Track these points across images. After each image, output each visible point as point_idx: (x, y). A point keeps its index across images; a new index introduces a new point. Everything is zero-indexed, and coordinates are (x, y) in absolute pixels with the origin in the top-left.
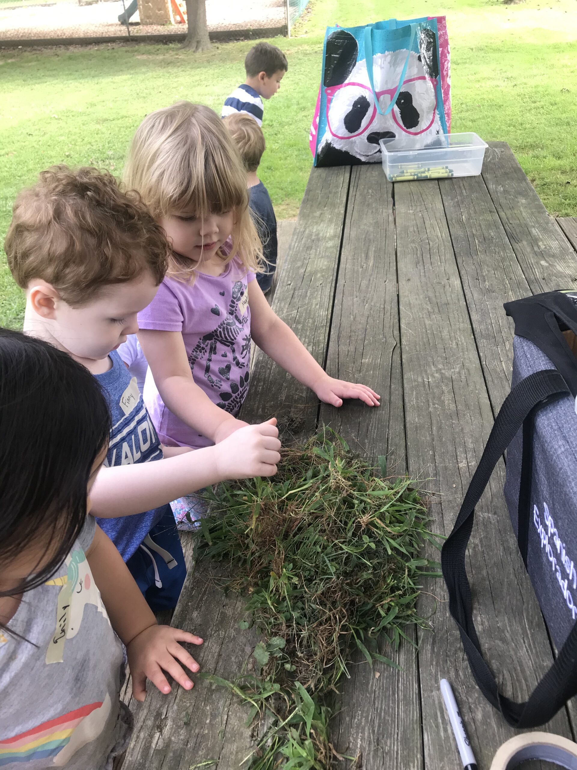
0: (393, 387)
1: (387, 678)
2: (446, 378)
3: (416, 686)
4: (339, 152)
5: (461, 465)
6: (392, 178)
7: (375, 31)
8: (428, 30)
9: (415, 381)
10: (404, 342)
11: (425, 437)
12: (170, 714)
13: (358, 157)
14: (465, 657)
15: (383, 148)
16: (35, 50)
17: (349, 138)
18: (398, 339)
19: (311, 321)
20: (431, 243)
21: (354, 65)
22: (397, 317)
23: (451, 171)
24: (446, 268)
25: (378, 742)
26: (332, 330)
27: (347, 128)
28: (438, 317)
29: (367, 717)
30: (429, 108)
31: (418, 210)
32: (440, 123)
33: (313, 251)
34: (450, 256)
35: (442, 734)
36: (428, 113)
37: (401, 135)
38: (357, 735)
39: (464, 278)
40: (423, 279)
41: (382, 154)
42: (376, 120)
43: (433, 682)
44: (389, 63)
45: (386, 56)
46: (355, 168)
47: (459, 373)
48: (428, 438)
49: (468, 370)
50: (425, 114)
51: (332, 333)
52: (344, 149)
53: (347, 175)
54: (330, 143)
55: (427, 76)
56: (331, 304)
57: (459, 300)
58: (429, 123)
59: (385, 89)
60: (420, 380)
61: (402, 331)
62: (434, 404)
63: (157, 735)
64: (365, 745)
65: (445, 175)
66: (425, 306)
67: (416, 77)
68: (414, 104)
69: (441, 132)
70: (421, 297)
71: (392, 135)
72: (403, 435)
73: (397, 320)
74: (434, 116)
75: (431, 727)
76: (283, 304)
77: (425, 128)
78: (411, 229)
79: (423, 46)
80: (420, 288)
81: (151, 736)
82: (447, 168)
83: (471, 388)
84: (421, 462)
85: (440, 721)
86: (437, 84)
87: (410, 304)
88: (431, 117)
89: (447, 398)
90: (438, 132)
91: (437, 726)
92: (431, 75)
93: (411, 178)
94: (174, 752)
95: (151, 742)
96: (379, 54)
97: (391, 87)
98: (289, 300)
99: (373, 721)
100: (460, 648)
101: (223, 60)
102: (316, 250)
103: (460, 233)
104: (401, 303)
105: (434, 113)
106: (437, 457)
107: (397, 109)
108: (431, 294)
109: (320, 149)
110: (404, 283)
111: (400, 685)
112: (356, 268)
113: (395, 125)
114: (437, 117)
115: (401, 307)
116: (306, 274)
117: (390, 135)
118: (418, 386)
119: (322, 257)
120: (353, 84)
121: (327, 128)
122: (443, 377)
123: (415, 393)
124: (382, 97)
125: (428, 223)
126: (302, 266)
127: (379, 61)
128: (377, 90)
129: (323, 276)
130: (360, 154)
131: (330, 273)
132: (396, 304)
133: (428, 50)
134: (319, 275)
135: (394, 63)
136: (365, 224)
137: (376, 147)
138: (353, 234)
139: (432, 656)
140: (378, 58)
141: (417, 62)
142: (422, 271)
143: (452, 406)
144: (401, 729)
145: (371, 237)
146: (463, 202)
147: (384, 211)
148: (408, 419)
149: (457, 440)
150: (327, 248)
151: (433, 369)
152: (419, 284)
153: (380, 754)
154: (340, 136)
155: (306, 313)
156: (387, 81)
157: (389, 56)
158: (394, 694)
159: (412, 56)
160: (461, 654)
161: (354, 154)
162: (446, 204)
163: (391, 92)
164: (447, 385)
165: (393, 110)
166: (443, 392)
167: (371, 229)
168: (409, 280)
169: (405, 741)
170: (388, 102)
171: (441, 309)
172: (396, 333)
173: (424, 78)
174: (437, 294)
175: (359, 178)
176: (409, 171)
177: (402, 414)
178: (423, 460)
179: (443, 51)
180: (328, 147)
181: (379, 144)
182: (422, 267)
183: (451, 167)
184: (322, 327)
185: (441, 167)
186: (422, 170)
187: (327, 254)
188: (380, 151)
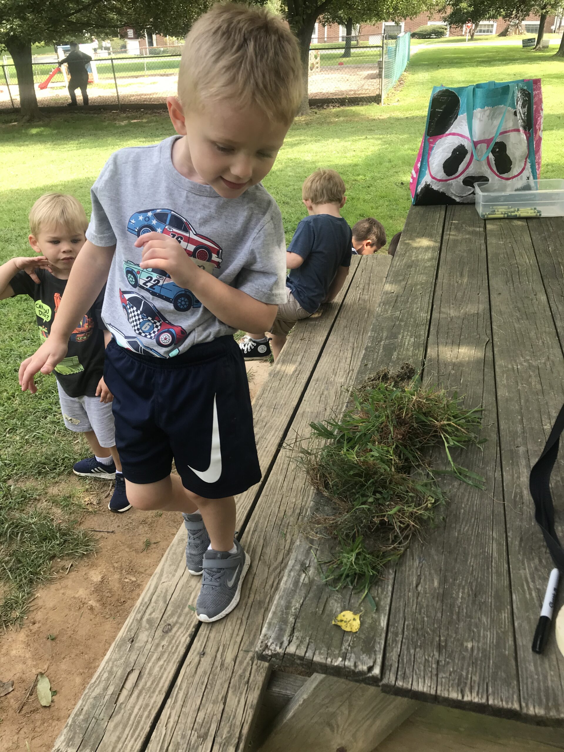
0: (486, 370)
1: (482, 559)
2: (533, 366)
3: (506, 566)
4: (437, 192)
5: (545, 427)
6: (483, 216)
7: (477, 89)
8: (524, 90)
9: (505, 367)
10: (495, 339)
11: (515, 407)
12: (312, 564)
13: (453, 197)
14: (548, 551)
15: (478, 190)
16: (156, 113)
17: (446, 180)
18: (490, 336)
19: (412, 320)
20: (520, 267)
21: (456, 118)
22: (489, 320)
23: (539, 212)
24: (534, 287)
25: (476, 596)
26: (431, 327)
27: (445, 172)
28: (527, 322)
29: (466, 581)
30: (521, 157)
31: (508, 241)
32: (530, 170)
33: (413, 269)
34: (536, 277)
35: (528, 596)
36: (520, 161)
37: (494, 179)
38: (459, 590)
39: (550, 295)
40: (513, 294)
41: (476, 196)
42: (472, 165)
43: (521, 564)
44: (488, 116)
45: (485, 111)
46: (450, 207)
47: (545, 363)
48: (517, 407)
49: (553, 362)
50: (517, 162)
51: (431, 329)
52: (441, 190)
53: (443, 213)
54: (429, 185)
55: (521, 129)
56: (430, 308)
57: (545, 311)
58: (521, 170)
59: (482, 139)
60: (510, 366)
61: (494, 331)
62: (522, 384)
63: (303, 575)
64: (465, 596)
65: (534, 215)
66: (514, 313)
67: (511, 129)
68: (508, 152)
69: (531, 178)
70: (511, 307)
71: (486, 179)
72: (495, 404)
73: (489, 323)
74: (525, 164)
75: (518, 591)
76: (387, 307)
77: (516, 174)
78: (502, 256)
79: (519, 103)
80: (509, 300)
81: (300, 576)
82: (535, 209)
83: (555, 375)
84: (511, 423)
85: (526, 588)
86: (530, 136)
87: (501, 311)
88: (523, 165)
89: (534, 381)
90: (528, 178)
91: (524, 591)
92: (525, 128)
93: (502, 216)
94: (317, 586)
95: (299, 579)
96: (479, 109)
97: (488, 137)
98: (392, 304)
99: (471, 583)
100: (543, 545)
101: (321, 124)
102: (416, 269)
103: (547, 261)
104: (493, 310)
105: (526, 162)
106: (524, 421)
107: (491, 156)
108: (520, 305)
109: (419, 190)
110: (496, 296)
111: (493, 564)
112: (452, 283)
113: (489, 171)
114: (529, 165)
115: (493, 313)
116: (408, 286)
117: (483, 179)
118: (508, 371)
119: (421, 274)
120: (454, 134)
121: (427, 172)
122: (530, 366)
123: (505, 376)
124: (479, 146)
125: (517, 252)
126: (403, 280)
127: (479, 115)
128: (475, 140)
129: (422, 288)
130: (455, 195)
131: (429, 286)
132: (488, 311)
133: (523, 106)
134: (419, 287)
135: (492, 117)
136: (460, 251)
137: (470, 189)
138: (449, 257)
139: (519, 549)
140: (478, 112)
141: (513, 116)
142: (512, 288)
143: (539, 387)
144: (494, 589)
145: (466, 260)
146: (549, 238)
147: (477, 241)
148: (499, 394)
149: (542, 410)
150: (426, 267)
151: (522, 359)
152: (509, 297)
153: (477, 603)
154: (438, 178)
155: (408, 314)
156: (484, 133)
157: (488, 111)
158: (488, 569)
159: (509, 111)
160: (544, 550)
161: (450, 195)
162: (534, 238)
163: (487, 142)
164: (533, 371)
165: (488, 157)
166: (530, 376)
167: (465, 254)
168: (500, 294)
169: (498, 597)
170: (485, 150)
171: (529, 317)
172: (489, 332)
173: (518, 130)
174: (526, 305)
175: (454, 215)
176: (500, 210)
177: (494, 390)
178: (512, 422)
179: (537, 108)
180: (427, 188)
181: (474, 187)
182: (511, 285)
183: (539, 208)
184: (423, 324)
185: (529, 208)
186: (512, 210)
187: (426, 271)
188: (473, 193)
